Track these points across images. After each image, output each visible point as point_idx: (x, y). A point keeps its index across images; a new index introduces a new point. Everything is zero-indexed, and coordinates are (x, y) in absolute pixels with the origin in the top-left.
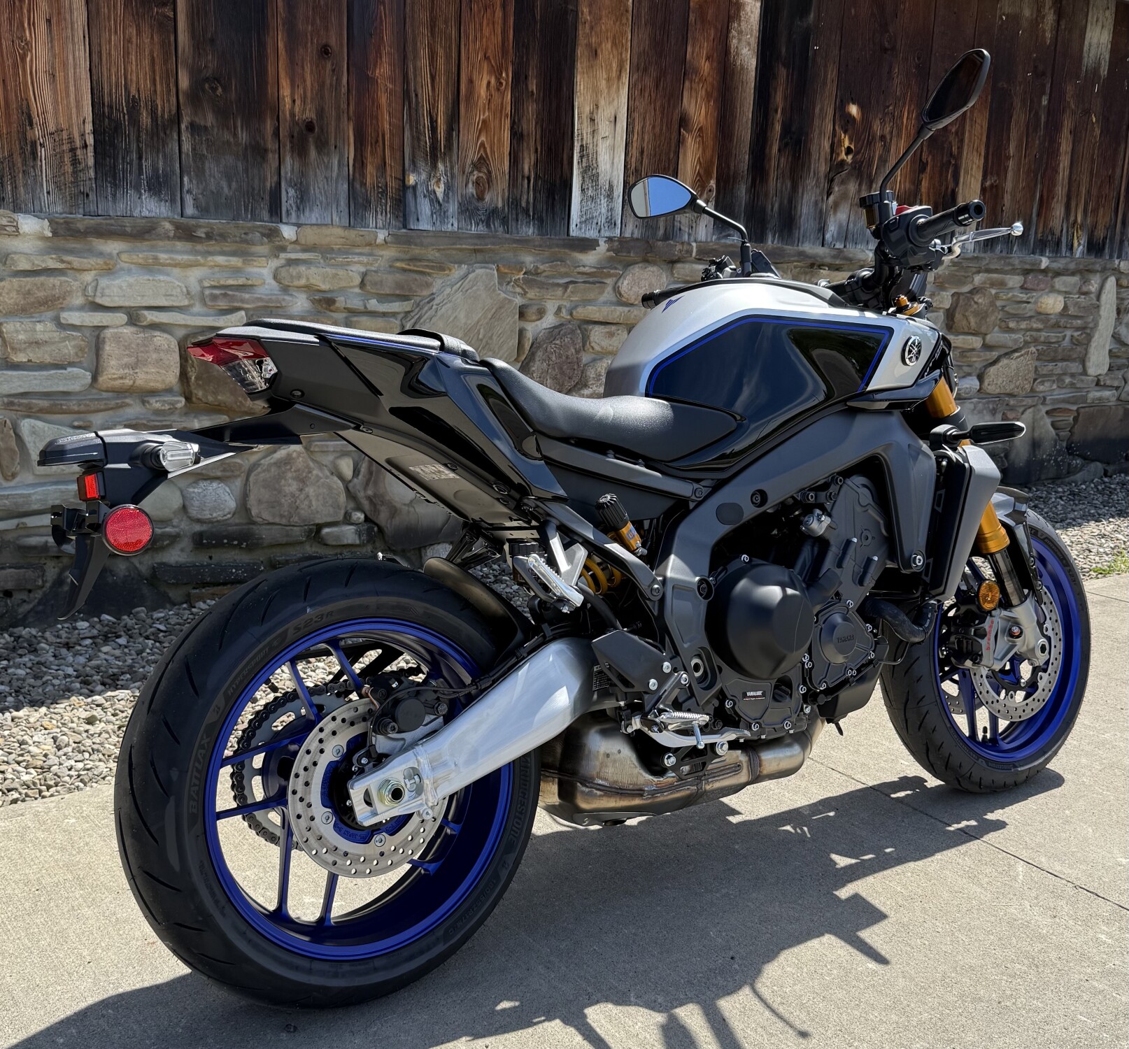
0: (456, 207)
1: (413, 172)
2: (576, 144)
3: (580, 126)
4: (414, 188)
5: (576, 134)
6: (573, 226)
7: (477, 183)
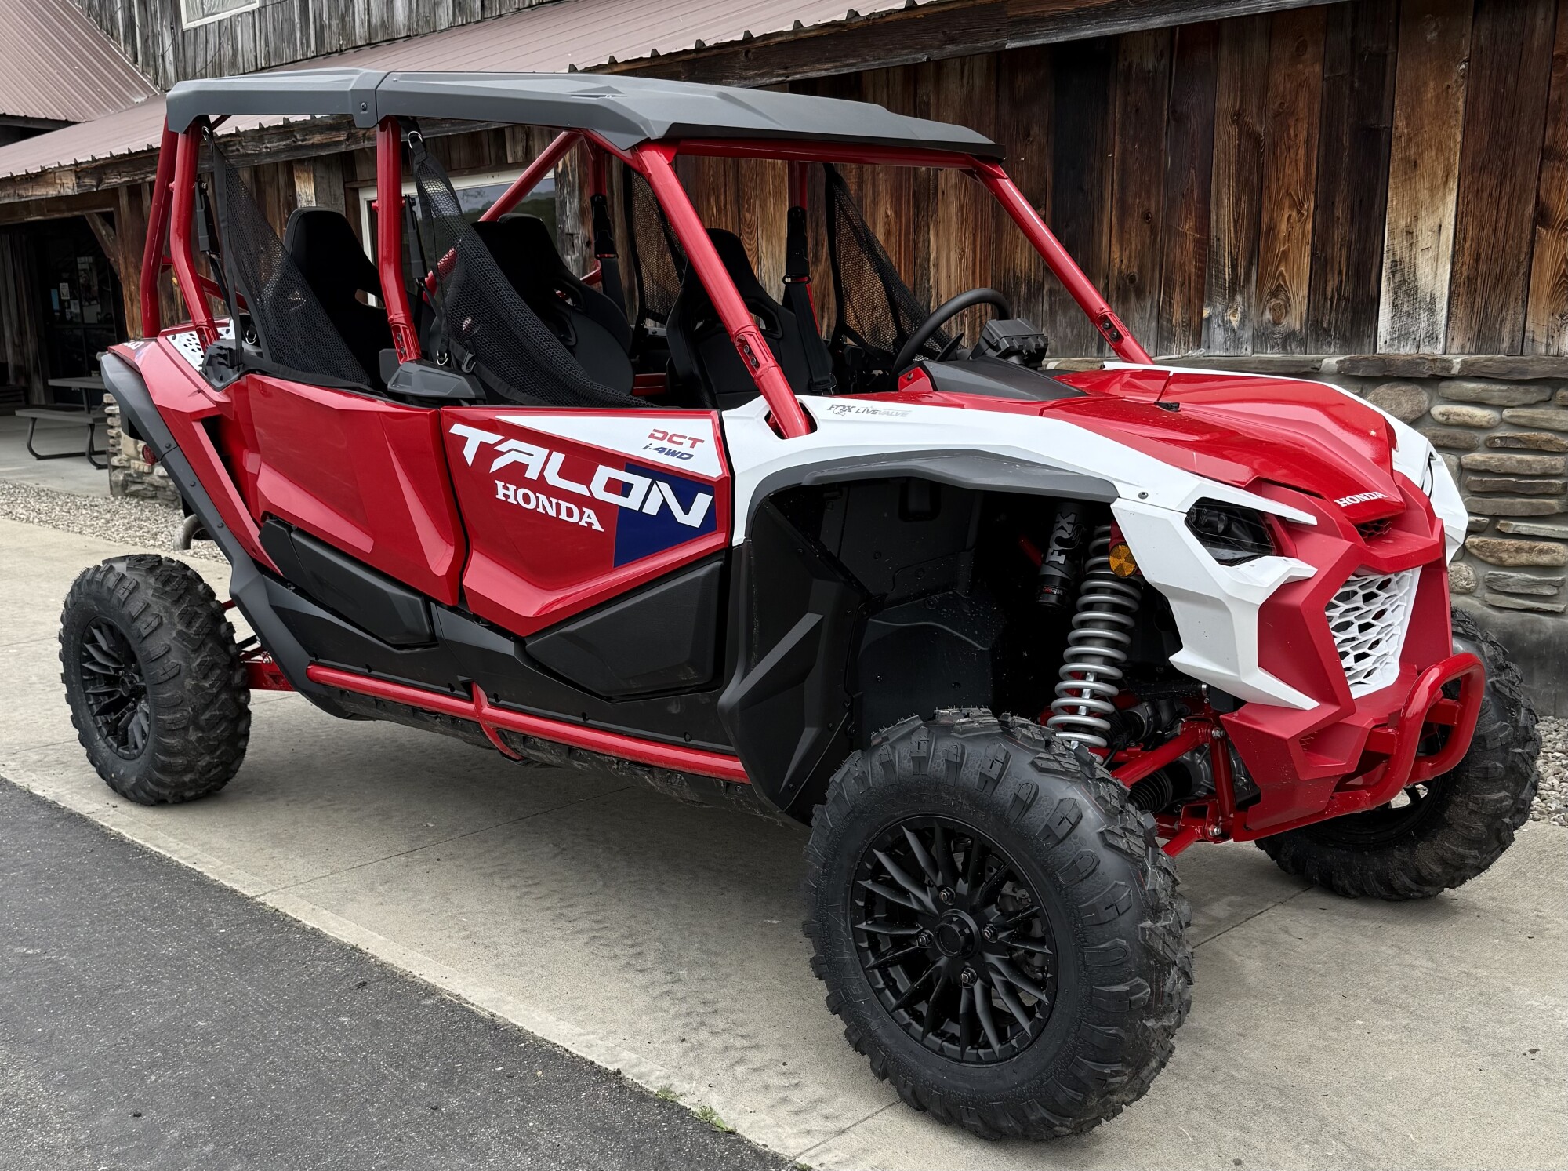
0: (1250, 334)
1: (1207, 306)
2: (1385, 260)
3: (1392, 243)
4: (1209, 319)
5: (1385, 251)
6: (1380, 343)
7: (1273, 310)
